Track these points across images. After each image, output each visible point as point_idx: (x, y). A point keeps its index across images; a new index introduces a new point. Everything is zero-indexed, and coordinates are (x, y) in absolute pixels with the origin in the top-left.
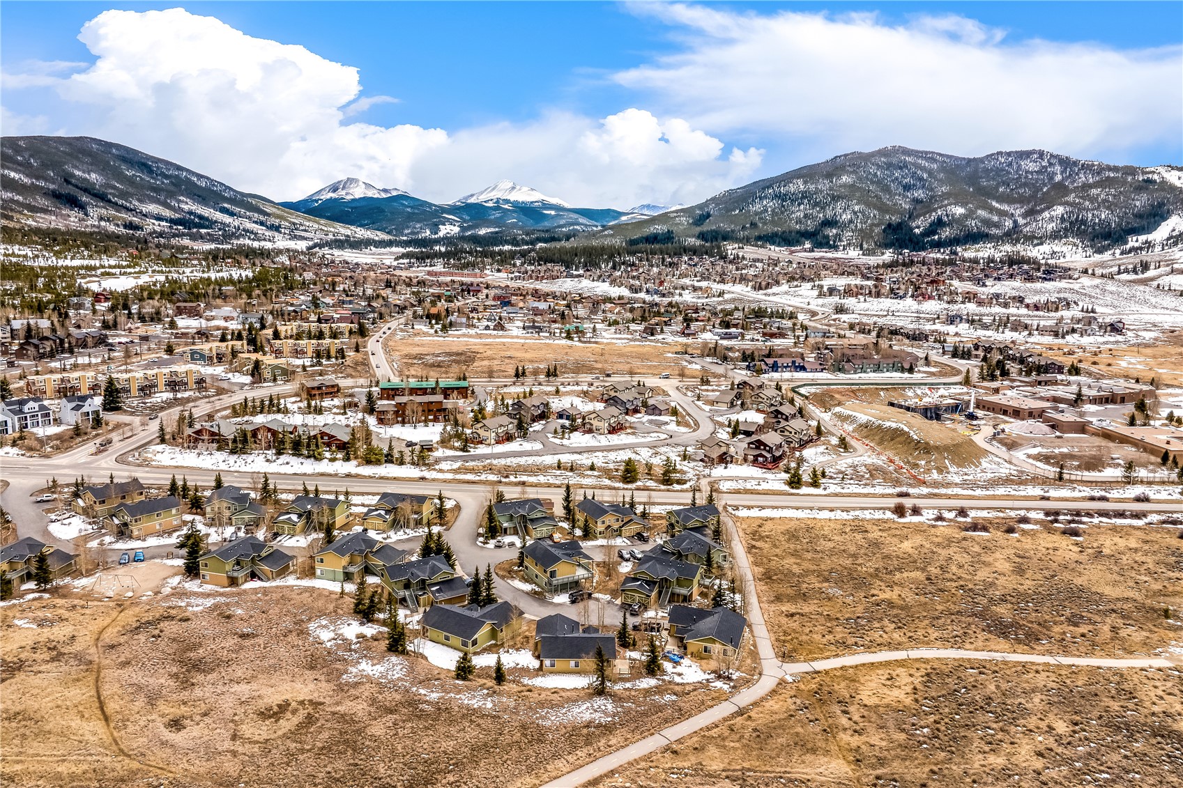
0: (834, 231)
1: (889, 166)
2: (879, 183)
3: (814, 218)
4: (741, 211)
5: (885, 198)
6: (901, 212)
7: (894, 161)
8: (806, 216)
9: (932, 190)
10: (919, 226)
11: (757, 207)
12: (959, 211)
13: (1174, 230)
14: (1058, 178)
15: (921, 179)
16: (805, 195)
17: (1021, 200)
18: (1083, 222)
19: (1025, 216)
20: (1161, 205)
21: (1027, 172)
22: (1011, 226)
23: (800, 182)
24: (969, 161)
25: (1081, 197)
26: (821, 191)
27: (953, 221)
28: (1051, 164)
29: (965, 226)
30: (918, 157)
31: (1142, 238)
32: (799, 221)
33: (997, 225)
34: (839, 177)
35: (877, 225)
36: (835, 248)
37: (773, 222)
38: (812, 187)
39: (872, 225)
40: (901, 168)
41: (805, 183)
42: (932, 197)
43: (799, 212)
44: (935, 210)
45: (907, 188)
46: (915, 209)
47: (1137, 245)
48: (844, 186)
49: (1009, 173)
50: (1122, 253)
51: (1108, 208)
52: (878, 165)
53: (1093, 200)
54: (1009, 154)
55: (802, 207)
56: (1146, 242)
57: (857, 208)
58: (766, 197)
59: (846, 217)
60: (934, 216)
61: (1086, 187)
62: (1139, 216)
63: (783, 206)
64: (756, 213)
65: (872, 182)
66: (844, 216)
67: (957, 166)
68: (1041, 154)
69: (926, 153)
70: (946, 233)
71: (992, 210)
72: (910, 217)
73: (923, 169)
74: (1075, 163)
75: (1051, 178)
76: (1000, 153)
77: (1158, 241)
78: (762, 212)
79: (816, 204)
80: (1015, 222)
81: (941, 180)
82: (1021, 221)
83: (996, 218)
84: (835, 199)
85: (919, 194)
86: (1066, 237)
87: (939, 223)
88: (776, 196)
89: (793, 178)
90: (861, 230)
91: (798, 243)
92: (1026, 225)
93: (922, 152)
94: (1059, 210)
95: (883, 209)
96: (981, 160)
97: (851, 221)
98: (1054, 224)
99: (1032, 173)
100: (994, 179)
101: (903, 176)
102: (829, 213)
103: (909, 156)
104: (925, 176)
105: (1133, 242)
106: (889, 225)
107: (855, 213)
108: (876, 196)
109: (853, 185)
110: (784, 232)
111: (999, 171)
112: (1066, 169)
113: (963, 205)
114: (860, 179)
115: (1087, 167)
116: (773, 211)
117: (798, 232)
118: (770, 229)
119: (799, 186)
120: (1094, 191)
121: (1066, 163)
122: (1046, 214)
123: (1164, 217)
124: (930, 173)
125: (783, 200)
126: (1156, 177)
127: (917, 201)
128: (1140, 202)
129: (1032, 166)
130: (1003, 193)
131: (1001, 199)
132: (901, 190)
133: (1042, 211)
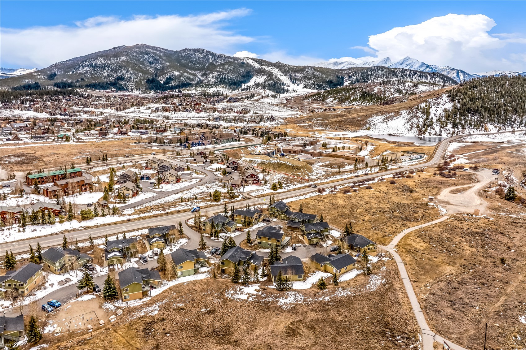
0: (124, 83)
1: (142, 53)
2: (138, 60)
3: (112, 76)
4: (73, 72)
5: (143, 67)
6: (152, 74)
7: (143, 50)
8: (108, 75)
9: (162, 64)
10: (162, 80)
11: (81, 71)
12: (177, 74)
13: (255, 82)
14: (211, 61)
15: (156, 59)
16: (105, 66)
17: (199, 70)
18: (225, 78)
19: (203, 75)
20: (249, 72)
21: (199, 58)
22: (198, 80)
23: (102, 59)
24: (175, 52)
25: (222, 69)
26: (113, 64)
27: (176, 78)
28: (207, 55)
29: (181, 80)
30: (153, 50)
31: (246, 85)
32: (105, 78)
33: (193, 80)
34: (120, 57)
35: (143, 80)
36: (127, 90)
37: (92, 78)
38: (108, 62)
39: (140, 80)
40: (147, 54)
41: (104, 59)
42: (163, 67)
43: (104, 73)
44: (167, 73)
45: (151, 63)
46: (157, 72)
47: (245, 87)
48: (123, 61)
49: (192, 58)
50: (241, 91)
51: (232, 73)
52: (136, 52)
53: (226, 70)
54: (190, 50)
55: (105, 71)
56: (248, 86)
57: (132, 72)
58: (85, 66)
59: (128, 76)
60: (167, 76)
61: (222, 65)
62: (243, 76)
63: (96, 71)
64: (82, 74)
65: (136, 60)
66: (127, 76)
67: (171, 54)
68: (203, 50)
69: (157, 48)
70: (174, 83)
71: (190, 73)
72: (156, 76)
73: (157, 55)
74: (216, 55)
75: (208, 60)
76: (186, 49)
77: (251, 86)
78: (84, 74)
79: (112, 70)
80: (199, 78)
81: (165, 60)
82: (202, 78)
83: (192, 77)
84: (121, 67)
85: (157, 66)
86: (220, 84)
87: (170, 79)
88: (90, 65)
89: (98, 57)
90: (136, 82)
91: (108, 88)
92: (204, 79)
93: (154, 47)
94: (215, 74)
95: (144, 73)
96: (180, 52)
97: (130, 78)
98: (214, 79)
99: (201, 58)
100: (187, 61)
101: (149, 58)
102: (120, 74)
103: (149, 49)
104: (158, 58)
105: (244, 86)
106: (149, 80)
107: (132, 74)
108: (139, 66)
109: (127, 61)
110: (99, 83)
111: (188, 57)
112: (213, 57)
113: (178, 71)
114: (130, 58)
115: (220, 57)
116: (91, 72)
117: (107, 83)
118: (91, 81)
119: (101, 61)
120: (226, 66)
121: (212, 54)
122: (211, 75)
123: (251, 77)
124: (160, 56)
125: (95, 68)
126: (245, 62)
127: (156, 69)
128: (242, 71)
129: (200, 56)
130: (191, 66)
131: (191, 69)
132: (148, 64)
133: (209, 74)
